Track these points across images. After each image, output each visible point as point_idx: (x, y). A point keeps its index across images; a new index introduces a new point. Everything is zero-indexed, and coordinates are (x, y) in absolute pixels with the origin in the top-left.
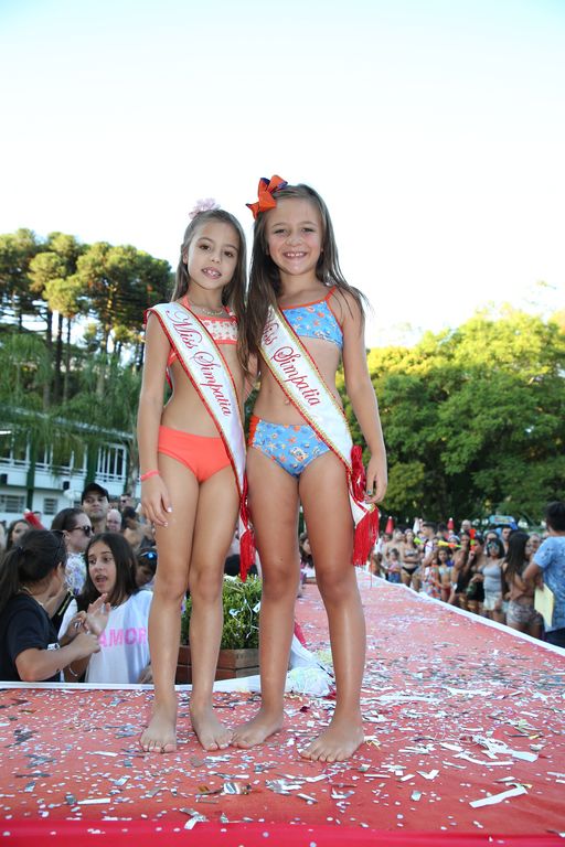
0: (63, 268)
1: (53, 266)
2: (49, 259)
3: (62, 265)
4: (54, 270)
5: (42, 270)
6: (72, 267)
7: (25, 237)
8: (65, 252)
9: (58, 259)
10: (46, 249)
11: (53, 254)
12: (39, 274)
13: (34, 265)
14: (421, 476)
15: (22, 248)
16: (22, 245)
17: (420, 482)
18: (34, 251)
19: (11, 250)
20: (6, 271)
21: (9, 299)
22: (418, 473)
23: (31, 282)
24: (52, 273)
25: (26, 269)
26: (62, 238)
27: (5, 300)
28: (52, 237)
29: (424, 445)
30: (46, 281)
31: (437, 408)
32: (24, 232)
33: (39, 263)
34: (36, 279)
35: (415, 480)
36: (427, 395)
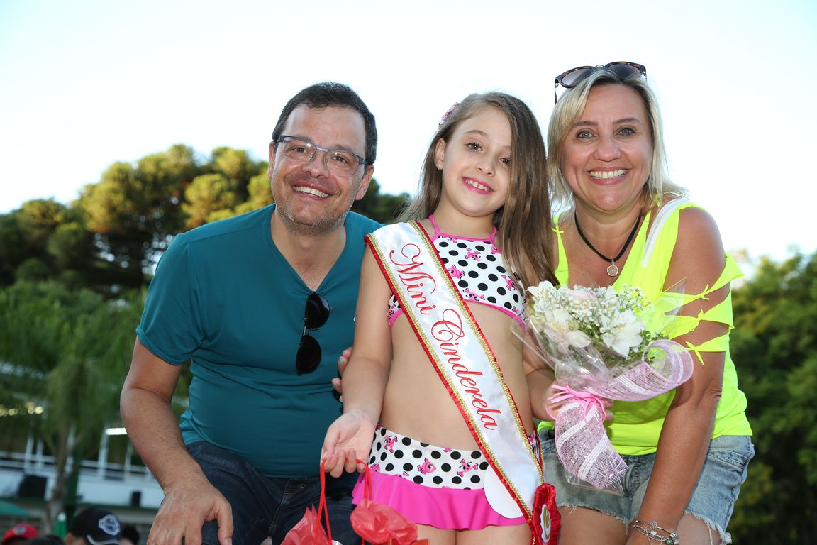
0: (229, 196)
1: (215, 192)
2: (212, 184)
3: (230, 189)
4: (217, 198)
5: (200, 199)
6: (242, 193)
7: (180, 155)
8: (234, 173)
9: (224, 184)
10: (210, 170)
11: (217, 177)
12: (198, 204)
13: (191, 193)
14: (768, 487)
15: (176, 172)
16: (176, 166)
17: (766, 496)
18: (191, 172)
19: (161, 175)
20: (156, 203)
21: (160, 240)
22: (762, 483)
23: (188, 216)
24: (216, 202)
25: (183, 199)
26: (230, 154)
27: (156, 244)
28: (218, 153)
29: (768, 437)
30: (208, 214)
31: (784, 379)
32: (180, 150)
33: (199, 190)
34: (193, 212)
35: (757, 495)
36: (768, 359)
